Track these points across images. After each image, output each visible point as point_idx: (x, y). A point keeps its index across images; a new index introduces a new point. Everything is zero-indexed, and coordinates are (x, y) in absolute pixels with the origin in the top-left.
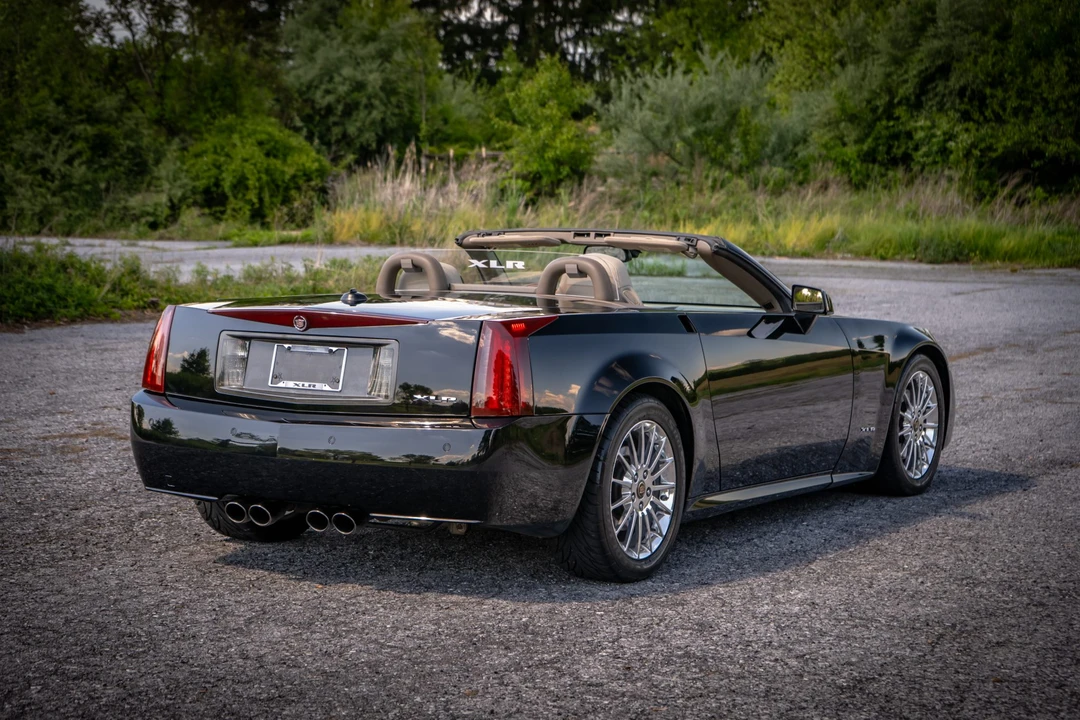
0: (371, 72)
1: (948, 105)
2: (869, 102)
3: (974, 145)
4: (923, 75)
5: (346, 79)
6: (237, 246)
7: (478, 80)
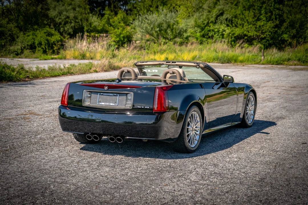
0: (71, 13)
1: (223, 23)
2: (203, 22)
3: (230, 33)
4: (217, 15)
5: (64, 15)
6: (40, 60)
7: (98, 15)
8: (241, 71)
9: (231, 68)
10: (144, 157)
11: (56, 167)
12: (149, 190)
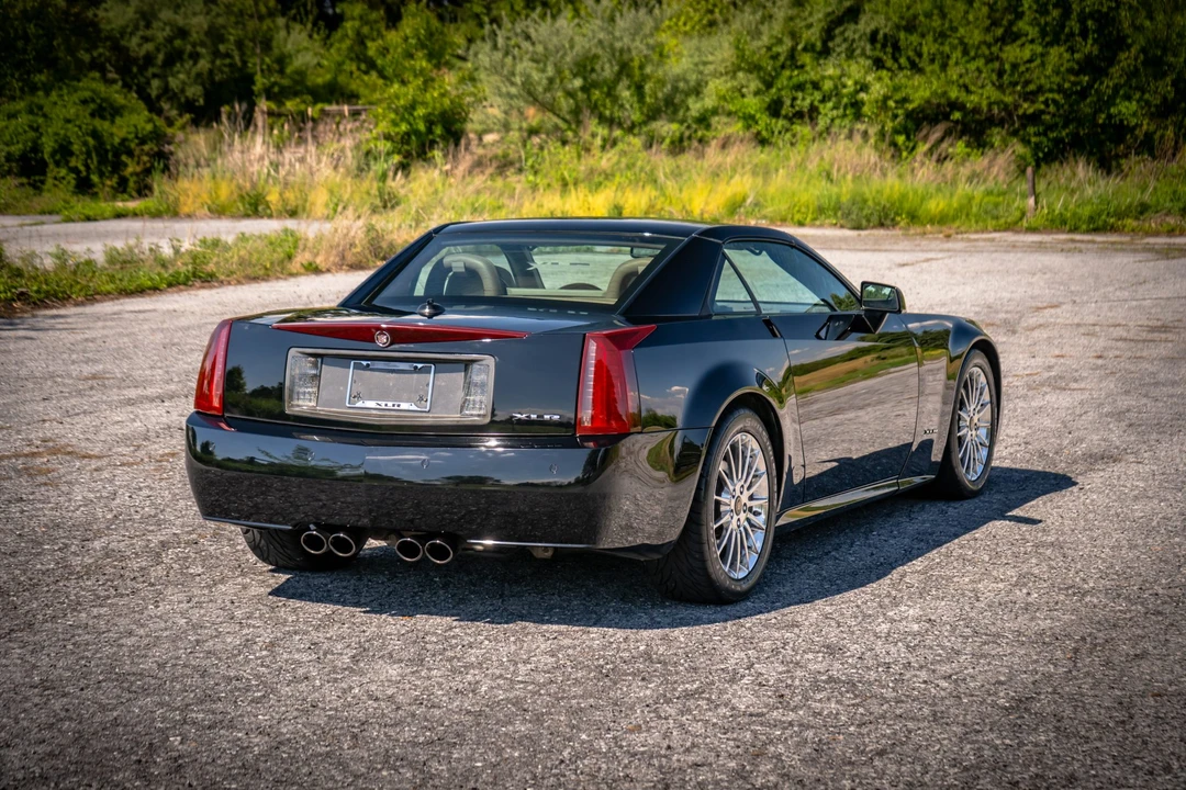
0: (195, 14)
1: (858, 52)
2: (769, 49)
3: (886, 98)
4: (829, 19)
5: (165, 24)
6: (69, 220)
7: (315, 24)
8: (937, 259)
9: (896, 247)
10: (542, 622)
11: (185, 666)
12: (569, 750)
